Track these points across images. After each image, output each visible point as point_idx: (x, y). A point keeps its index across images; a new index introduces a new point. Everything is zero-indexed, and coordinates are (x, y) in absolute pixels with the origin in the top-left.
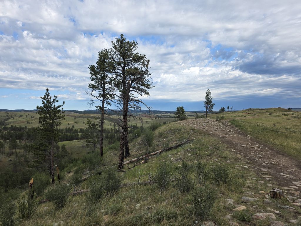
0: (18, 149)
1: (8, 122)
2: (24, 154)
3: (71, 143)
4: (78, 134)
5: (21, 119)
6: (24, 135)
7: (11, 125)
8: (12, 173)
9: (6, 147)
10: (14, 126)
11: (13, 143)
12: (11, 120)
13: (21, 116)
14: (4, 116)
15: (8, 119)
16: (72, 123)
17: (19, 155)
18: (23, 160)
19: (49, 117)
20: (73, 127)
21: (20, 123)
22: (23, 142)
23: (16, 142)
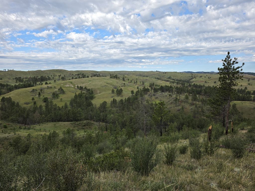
0: (197, 101)
1: (192, 81)
2: (201, 106)
3: (242, 104)
4: (250, 96)
5: (201, 79)
6: (202, 92)
7: (194, 83)
8: (192, 118)
9: (189, 99)
10: (196, 84)
11: (195, 97)
12: (193, 80)
13: (201, 77)
14: (190, 77)
15: (192, 79)
16: (246, 85)
17: (198, 106)
18: (200, 110)
19: (228, 77)
20: (246, 88)
21: (200, 82)
22: (201, 97)
23: (196, 96)
